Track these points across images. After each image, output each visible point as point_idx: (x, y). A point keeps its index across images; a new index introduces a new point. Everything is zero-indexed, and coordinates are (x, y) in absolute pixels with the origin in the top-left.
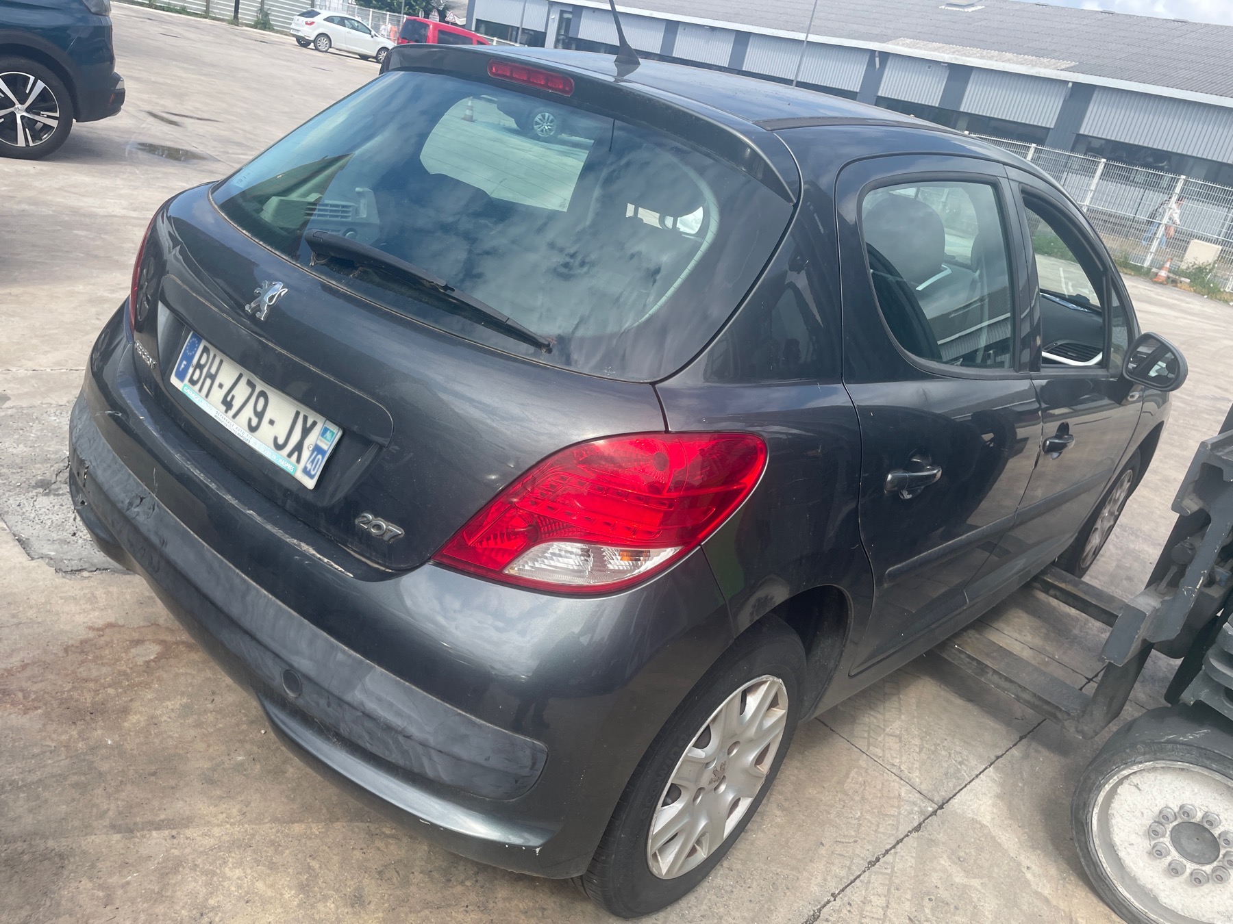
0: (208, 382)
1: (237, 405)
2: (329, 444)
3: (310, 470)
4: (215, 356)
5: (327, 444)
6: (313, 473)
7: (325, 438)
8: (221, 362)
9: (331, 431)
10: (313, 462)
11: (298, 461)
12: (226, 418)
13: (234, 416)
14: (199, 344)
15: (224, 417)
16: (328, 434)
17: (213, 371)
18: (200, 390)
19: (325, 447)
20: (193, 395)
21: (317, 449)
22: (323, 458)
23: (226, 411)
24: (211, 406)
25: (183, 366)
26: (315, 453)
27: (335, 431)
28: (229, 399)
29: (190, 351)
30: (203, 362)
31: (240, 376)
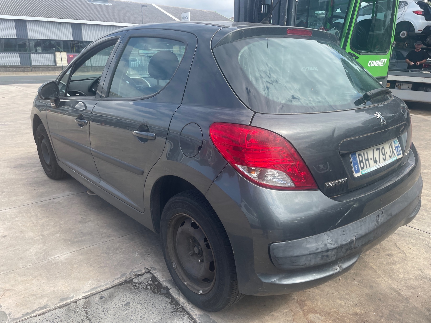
0: (367, 162)
1: (378, 159)
2: (398, 143)
3: (399, 153)
4: (364, 153)
5: (397, 144)
6: (400, 153)
7: (396, 143)
8: (367, 152)
9: (396, 141)
10: (398, 151)
11: (395, 155)
12: (379, 165)
13: (379, 162)
14: (356, 156)
15: (378, 165)
16: (396, 142)
17: (366, 158)
18: (367, 167)
19: (397, 145)
20: (366, 171)
21: (396, 147)
22: (400, 148)
23: (377, 164)
24: (373, 167)
25: (356, 168)
26: (397, 149)
27: (396, 140)
28: (375, 160)
29: (355, 161)
30: (361, 159)
31: (373, 150)
